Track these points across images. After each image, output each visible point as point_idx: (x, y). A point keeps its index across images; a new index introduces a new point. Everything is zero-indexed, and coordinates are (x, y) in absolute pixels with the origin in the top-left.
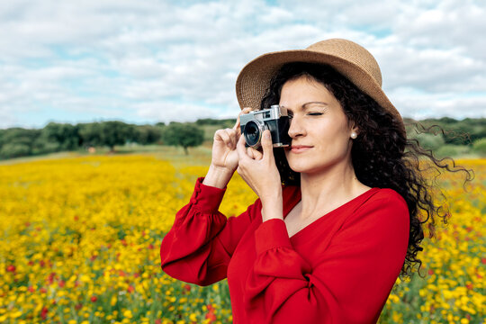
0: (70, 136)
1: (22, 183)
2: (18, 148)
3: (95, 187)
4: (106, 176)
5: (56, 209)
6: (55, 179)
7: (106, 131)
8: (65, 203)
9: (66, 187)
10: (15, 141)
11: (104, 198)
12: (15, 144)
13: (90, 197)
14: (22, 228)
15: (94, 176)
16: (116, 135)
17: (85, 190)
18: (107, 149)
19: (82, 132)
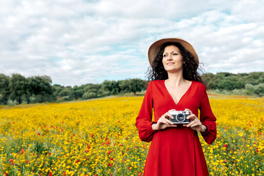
0: (114, 87)
1: (94, 109)
2: (91, 94)
3: (127, 110)
4: (132, 106)
5: (110, 119)
6: (108, 107)
7: (132, 84)
8: (114, 117)
9: (114, 111)
10: (89, 90)
11: (132, 115)
12: (90, 92)
13: (125, 115)
14: (96, 126)
15: (127, 106)
16: (136, 86)
17: (122, 112)
18: (132, 93)
19: (120, 85)
